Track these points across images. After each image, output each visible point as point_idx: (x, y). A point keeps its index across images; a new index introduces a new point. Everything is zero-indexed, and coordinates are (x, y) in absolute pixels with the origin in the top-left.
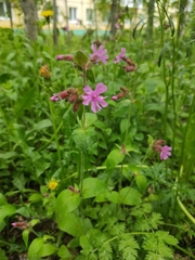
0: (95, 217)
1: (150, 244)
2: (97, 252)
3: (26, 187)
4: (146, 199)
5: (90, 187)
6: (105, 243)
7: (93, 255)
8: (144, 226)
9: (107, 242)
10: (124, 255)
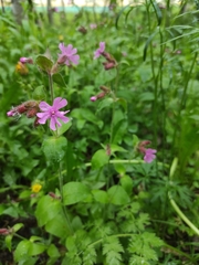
0: (86, 214)
1: (135, 246)
2: (81, 256)
3: (17, 183)
4: (136, 197)
5: (72, 192)
6: (90, 247)
7: (78, 258)
8: (130, 227)
9: (92, 246)
10: (108, 258)
